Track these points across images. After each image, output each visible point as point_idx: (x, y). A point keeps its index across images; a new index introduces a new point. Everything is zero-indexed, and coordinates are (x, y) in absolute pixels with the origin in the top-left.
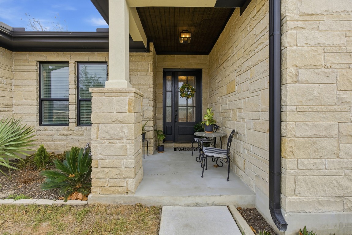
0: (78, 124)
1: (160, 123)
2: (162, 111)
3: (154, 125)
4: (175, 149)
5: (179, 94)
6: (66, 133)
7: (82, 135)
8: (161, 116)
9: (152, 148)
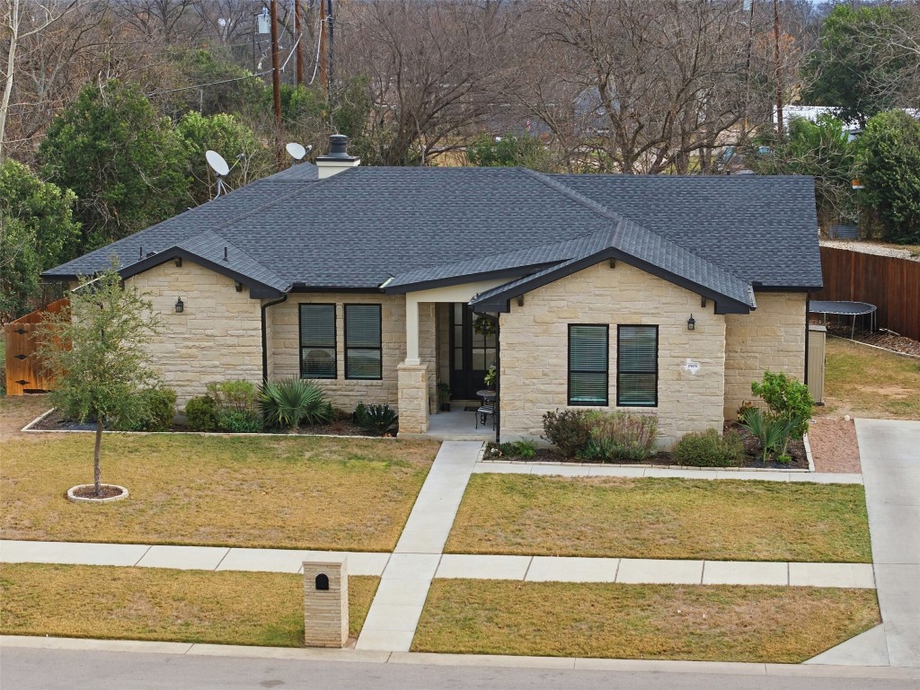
0: (346, 378)
1: (446, 372)
2: (448, 355)
3: (437, 378)
4: (466, 409)
5: (474, 330)
6: (334, 387)
7: (352, 390)
8: (447, 363)
9: (435, 406)
